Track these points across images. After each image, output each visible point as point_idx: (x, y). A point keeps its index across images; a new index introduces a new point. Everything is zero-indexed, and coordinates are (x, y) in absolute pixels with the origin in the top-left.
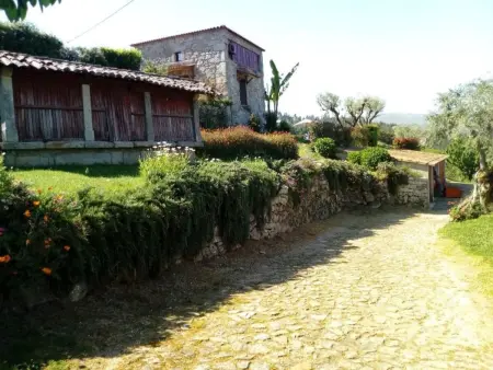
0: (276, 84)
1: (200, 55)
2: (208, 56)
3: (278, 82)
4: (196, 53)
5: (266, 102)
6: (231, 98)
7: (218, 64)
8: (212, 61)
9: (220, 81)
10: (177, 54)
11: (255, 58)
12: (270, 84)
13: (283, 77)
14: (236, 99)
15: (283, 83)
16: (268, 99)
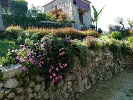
0: (96, 15)
1: (63, 5)
2: (65, 5)
3: (97, 14)
4: (62, 5)
5: (93, 22)
6: (74, 20)
7: (69, 7)
8: (67, 6)
9: (70, 13)
10: (56, 7)
11: (87, 6)
12: (94, 15)
13: (99, 12)
14: (77, 20)
15: (99, 14)
16: (93, 21)
